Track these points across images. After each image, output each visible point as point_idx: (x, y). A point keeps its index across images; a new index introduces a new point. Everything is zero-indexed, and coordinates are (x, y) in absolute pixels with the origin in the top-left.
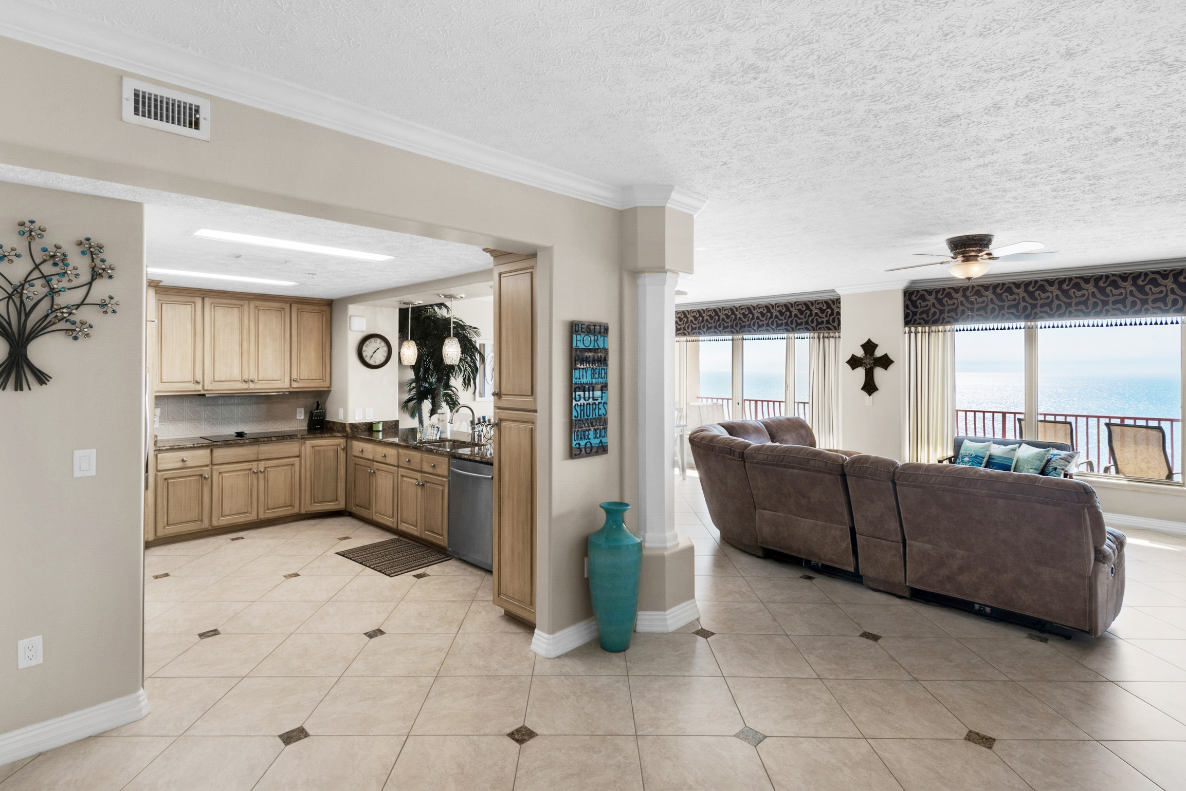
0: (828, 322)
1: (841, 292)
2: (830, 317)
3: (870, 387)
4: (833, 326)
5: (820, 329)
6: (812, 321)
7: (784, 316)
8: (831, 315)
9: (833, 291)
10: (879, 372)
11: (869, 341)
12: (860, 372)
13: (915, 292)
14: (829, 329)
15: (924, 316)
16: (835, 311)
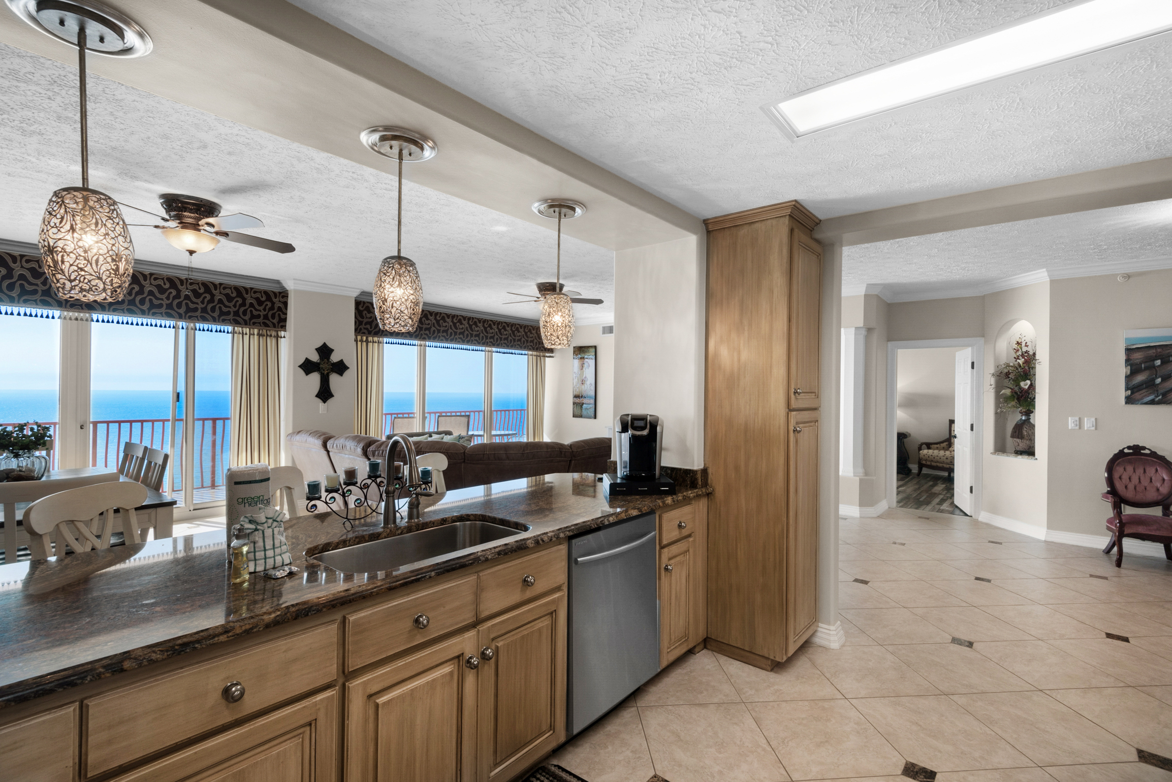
0: (266, 317)
1: (289, 285)
2: (268, 312)
3: (325, 394)
4: (272, 322)
5: (254, 323)
6: (245, 313)
7: (166, 294)
8: (271, 309)
9: (278, 282)
10: (334, 379)
11: (325, 345)
12: (315, 378)
13: (362, 303)
14: (266, 325)
15: (368, 326)
16: (277, 305)
